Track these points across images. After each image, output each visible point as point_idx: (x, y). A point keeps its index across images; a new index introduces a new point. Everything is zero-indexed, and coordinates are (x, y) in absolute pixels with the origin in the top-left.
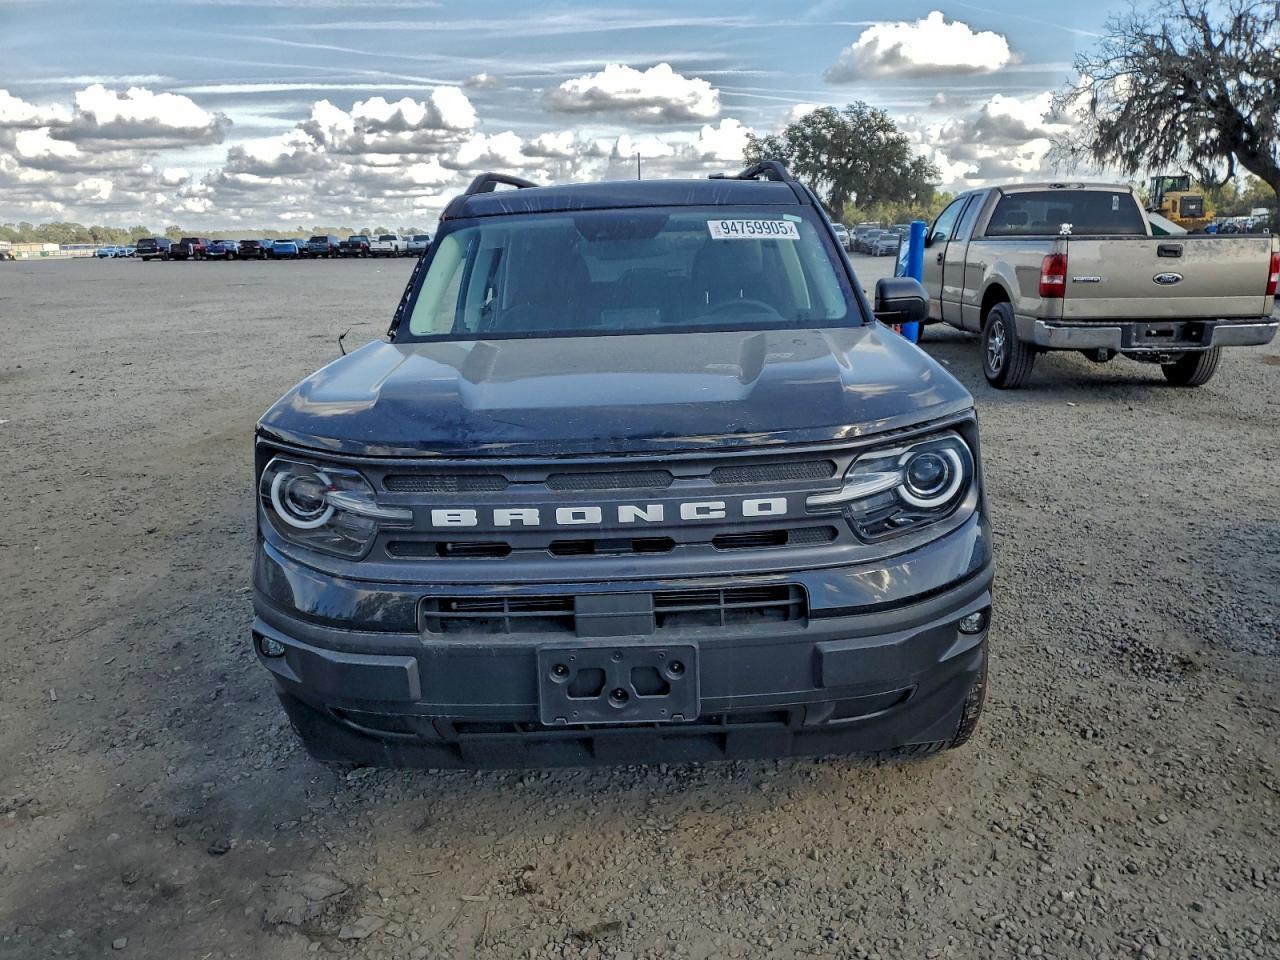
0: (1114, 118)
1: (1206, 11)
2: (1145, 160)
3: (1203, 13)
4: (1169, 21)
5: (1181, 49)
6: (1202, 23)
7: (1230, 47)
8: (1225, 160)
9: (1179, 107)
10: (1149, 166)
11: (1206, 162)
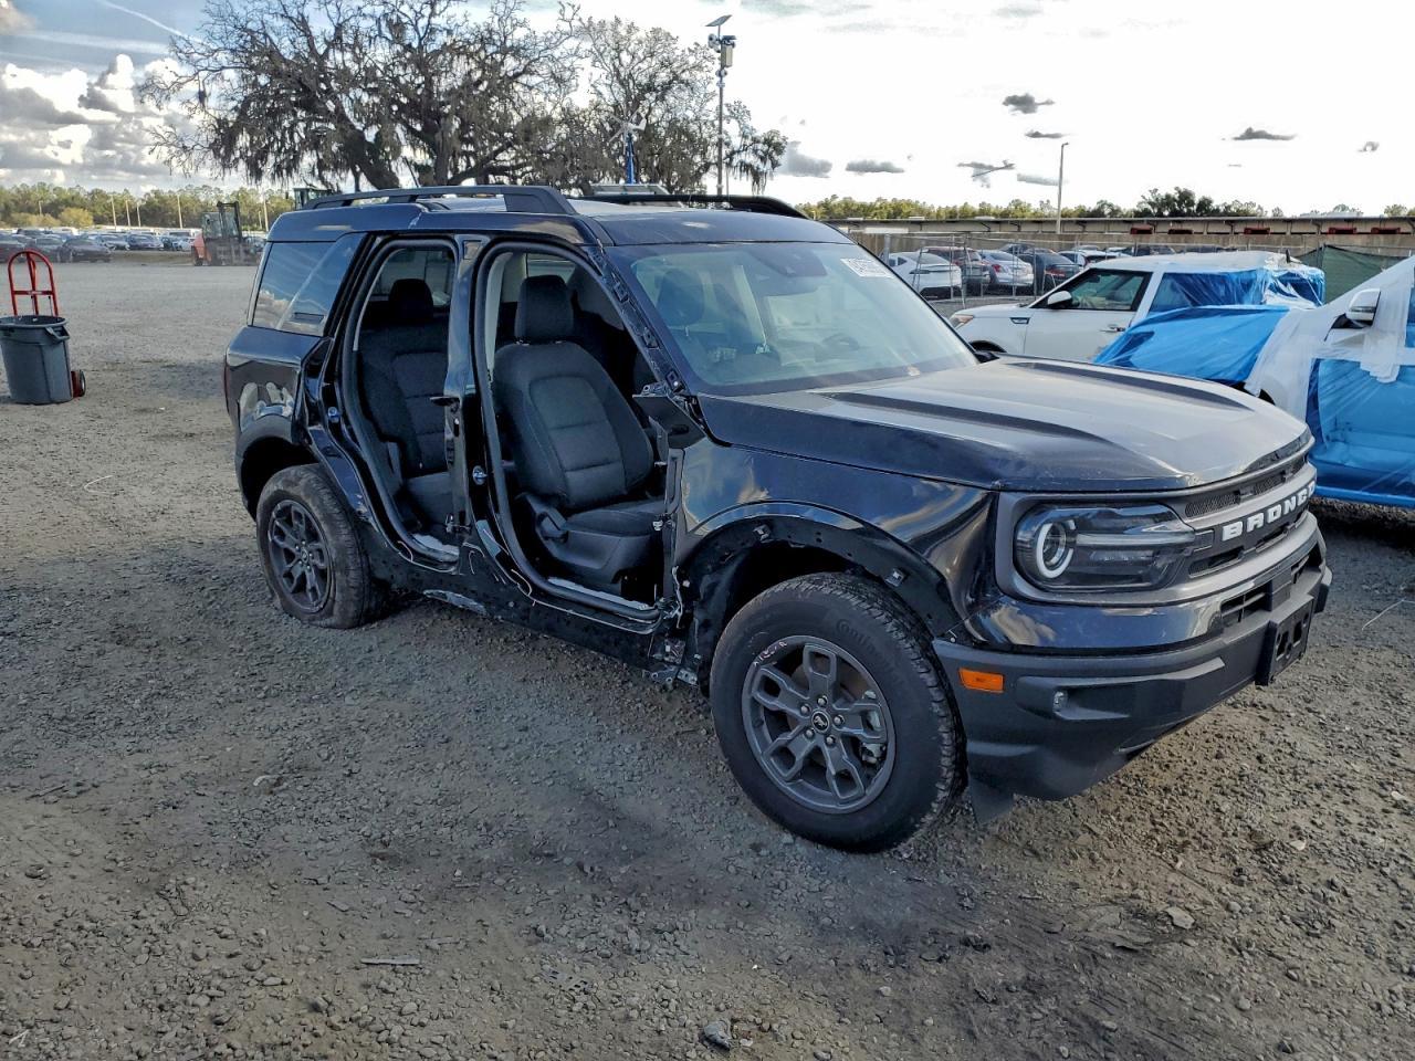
0: (232, 117)
1: (306, 15)
2: (268, 168)
3: (302, 15)
4: (267, 17)
5: (286, 51)
6: (303, 25)
7: (337, 58)
8: (351, 176)
9: (295, 114)
10: (273, 175)
11: (328, 176)
